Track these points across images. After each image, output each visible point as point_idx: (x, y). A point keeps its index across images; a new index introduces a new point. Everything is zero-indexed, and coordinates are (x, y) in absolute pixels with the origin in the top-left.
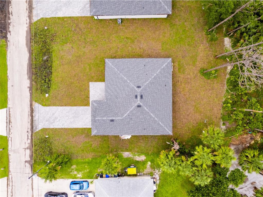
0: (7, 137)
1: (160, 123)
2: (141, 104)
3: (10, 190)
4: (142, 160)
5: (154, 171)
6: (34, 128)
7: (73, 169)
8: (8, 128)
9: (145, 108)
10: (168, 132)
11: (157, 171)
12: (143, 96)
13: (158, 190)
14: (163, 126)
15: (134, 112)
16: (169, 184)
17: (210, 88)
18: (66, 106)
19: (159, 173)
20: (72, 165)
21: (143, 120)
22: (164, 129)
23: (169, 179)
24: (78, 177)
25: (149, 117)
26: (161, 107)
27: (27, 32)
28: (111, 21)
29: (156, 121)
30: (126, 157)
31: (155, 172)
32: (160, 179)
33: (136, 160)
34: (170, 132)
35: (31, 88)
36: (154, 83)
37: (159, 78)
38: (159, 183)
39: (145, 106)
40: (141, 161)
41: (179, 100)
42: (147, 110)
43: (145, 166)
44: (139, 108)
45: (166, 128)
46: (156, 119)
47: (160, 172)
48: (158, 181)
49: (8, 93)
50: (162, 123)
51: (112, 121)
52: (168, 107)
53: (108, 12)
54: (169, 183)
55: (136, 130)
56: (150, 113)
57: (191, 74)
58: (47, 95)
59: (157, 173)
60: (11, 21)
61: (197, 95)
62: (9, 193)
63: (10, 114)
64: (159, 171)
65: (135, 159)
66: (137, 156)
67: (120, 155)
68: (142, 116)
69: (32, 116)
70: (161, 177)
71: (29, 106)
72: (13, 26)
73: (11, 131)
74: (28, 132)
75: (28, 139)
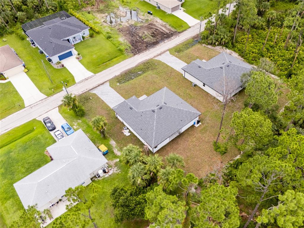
0: (76, 83)
1: (154, 133)
2: (156, 111)
3: (38, 103)
4: (117, 154)
5: (114, 166)
6: (92, 90)
7: (77, 122)
8: (82, 81)
9: (156, 115)
10: (152, 144)
11: (116, 169)
12: (162, 109)
13: (100, 180)
14: (154, 137)
15: (148, 113)
16: (111, 184)
17: (211, 156)
18: (119, 94)
19: (114, 172)
20: (80, 120)
21: (146, 123)
22: (152, 139)
23: (115, 182)
24: (73, 127)
25: (152, 123)
26: (165, 126)
27: (146, 60)
28: (190, 82)
29: (153, 129)
30: (111, 144)
31: (113, 169)
32: (110, 175)
33: (113, 151)
34: (153, 145)
35: (116, 76)
36: (176, 111)
37: (182, 113)
38: (106, 177)
39: (157, 114)
40: (115, 154)
41: (182, 144)
42: (155, 117)
43: (113, 159)
44: (153, 112)
45: (154, 140)
46: (154, 128)
47: (116, 172)
48: (108, 175)
49: (104, 71)
50: (155, 134)
51: (131, 108)
52: (169, 132)
53: (192, 73)
54: (113, 184)
55: (137, 126)
56: (155, 121)
57: (207, 139)
58: (118, 84)
59: (114, 170)
60: (145, 52)
61: (197, 153)
62: (36, 104)
63: (92, 77)
64: (117, 170)
65: (113, 149)
66: (116, 149)
67: (109, 139)
68: (149, 119)
69: (99, 86)
70: (113, 175)
71: (104, 82)
72: (144, 54)
73: (81, 83)
74: (87, 89)
75: (82, 92)
